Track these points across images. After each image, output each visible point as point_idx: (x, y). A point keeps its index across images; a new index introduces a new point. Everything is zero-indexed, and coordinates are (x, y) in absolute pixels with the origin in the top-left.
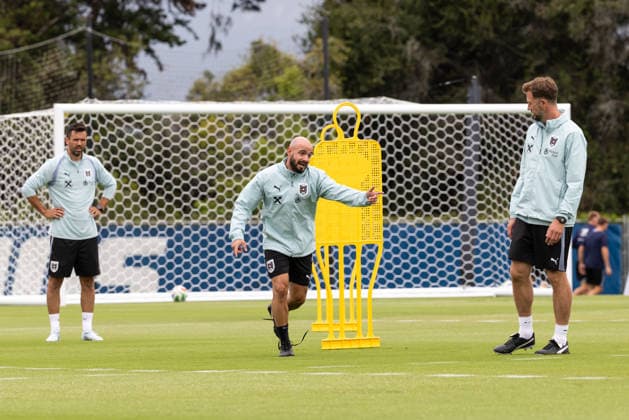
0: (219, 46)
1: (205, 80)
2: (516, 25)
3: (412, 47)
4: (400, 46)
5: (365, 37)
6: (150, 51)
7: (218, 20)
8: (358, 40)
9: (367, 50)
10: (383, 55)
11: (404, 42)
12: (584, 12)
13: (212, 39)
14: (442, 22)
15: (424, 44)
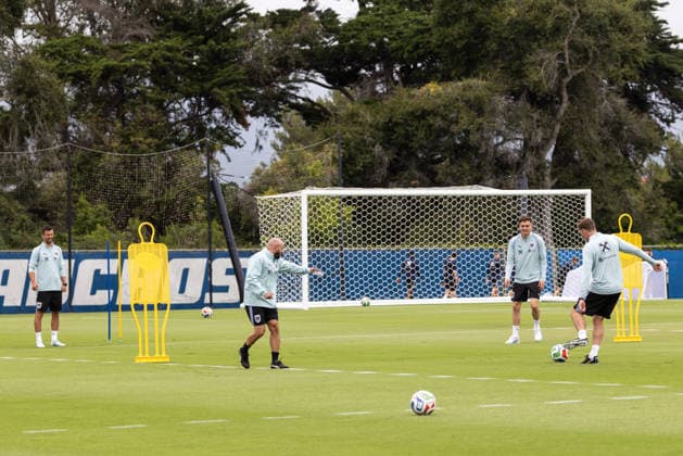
0: (261, 147)
1: (261, 168)
2: (439, 136)
3: (378, 149)
4: (371, 148)
5: (352, 144)
6: (223, 151)
7: (260, 132)
8: (348, 145)
9: (353, 151)
10: (361, 153)
11: (374, 146)
12: (478, 130)
13: (257, 144)
14: (395, 136)
15: (384, 147)
